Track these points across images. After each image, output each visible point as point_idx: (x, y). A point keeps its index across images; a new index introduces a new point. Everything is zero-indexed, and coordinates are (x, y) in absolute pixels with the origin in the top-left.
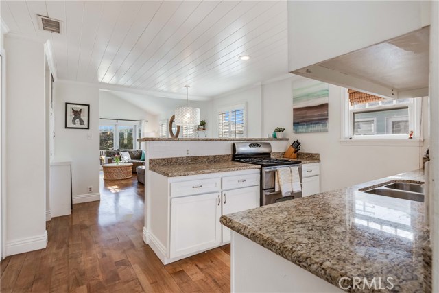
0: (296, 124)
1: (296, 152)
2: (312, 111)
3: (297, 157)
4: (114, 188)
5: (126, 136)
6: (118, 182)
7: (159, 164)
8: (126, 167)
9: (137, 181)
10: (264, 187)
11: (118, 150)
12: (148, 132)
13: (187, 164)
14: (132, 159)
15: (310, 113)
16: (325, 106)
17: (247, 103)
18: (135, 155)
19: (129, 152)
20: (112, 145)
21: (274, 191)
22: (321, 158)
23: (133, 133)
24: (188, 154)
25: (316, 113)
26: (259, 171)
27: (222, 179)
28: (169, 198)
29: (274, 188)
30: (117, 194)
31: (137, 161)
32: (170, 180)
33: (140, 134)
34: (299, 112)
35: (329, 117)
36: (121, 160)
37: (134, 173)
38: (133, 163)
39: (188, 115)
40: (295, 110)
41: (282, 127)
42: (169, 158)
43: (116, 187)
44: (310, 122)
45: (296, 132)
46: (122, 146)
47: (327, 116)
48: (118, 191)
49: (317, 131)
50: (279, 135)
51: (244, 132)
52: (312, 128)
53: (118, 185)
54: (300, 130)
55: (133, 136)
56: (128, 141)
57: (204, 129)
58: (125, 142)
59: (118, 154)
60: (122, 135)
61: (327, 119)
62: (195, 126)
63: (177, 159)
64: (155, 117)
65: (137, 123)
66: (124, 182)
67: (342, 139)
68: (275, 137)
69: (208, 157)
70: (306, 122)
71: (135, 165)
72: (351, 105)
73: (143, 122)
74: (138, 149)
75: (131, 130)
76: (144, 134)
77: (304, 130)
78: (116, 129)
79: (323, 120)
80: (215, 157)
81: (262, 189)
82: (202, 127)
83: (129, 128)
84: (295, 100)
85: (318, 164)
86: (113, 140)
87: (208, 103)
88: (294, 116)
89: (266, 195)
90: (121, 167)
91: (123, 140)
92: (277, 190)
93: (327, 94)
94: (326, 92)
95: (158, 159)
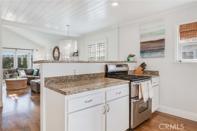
0: (142, 52)
1: (143, 70)
2: (154, 44)
3: (143, 73)
4: (14, 96)
5: (22, 60)
6: (17, 91)
7: (53, 81)
8: (22, 80)
9: (31, 90)
10: (132, 96)
11: (17, 69)
12: (37, 57)
13: (75, 80)
14: (27, 75)
15: (152, 45)
16: (162, 41)
17: (107, 38)
18: (29, 72)
19: (25, 70)
20: (13, 66)
21: (138, 99)
22: (160, 74)
23: (27, 57)
24: (75, 73)
25: (157, 45)
26: (128, 84)
27: (106, 93)
28: (66, 113)
29: (138, 96)
30: (16, 100)
31: (30, 76)
32: (67, 97)
33: (32, 59)
34: (145, 44)
35: (166, 48)
36: (19, 75)
37: (29, 84)
38: (27, 77)
39: (69, 45)
40: (142, 43)
41: (133, 54)
42: (61, 77)
43: (15, 95)
44: (152, 51)
45: (142, 57)
46: (20, 66)
47: (164, 47)
48: (17, 98)
49: (158, 57)
50: (131, 59)
51: (106, 57)
52: (154, 54)
53: (17, 93)
54: (145, 56)
55: (28, 60)
56: (24, 63)
57: (77, 56)
58: (22, 64)
59: (17, 72)
60: (19, 59)
61: (164, 49)
62: (71, 53)
63: (67, 77)
64: (42, 47)
65: (30, 51)
66: (21, 91)
67: (175, 62)
68: (129, 60)
69: (89, 75)
70: (150, 50)
71: (30, 79)
72: (181, 40)
73: (35, 51)
74: (31, 68)
75: (26, 56)
76: (35, 58)
77: (148, 56)
78: (16, 55)
79: (162, 49)
80: (94, 74)
81: (130, 98)
82: (76, 54)
83: (25, 54)
84: (141, 36)
85: (158, 78)
86: (13, 62)
87: (80, 38)
88: (141, 47)
89: (133, 102)
90: (19, 81)
91: (21, 62)
92: (140, 97)
93: (164, 32)
94: (164, 31)
95: (52, 78)
